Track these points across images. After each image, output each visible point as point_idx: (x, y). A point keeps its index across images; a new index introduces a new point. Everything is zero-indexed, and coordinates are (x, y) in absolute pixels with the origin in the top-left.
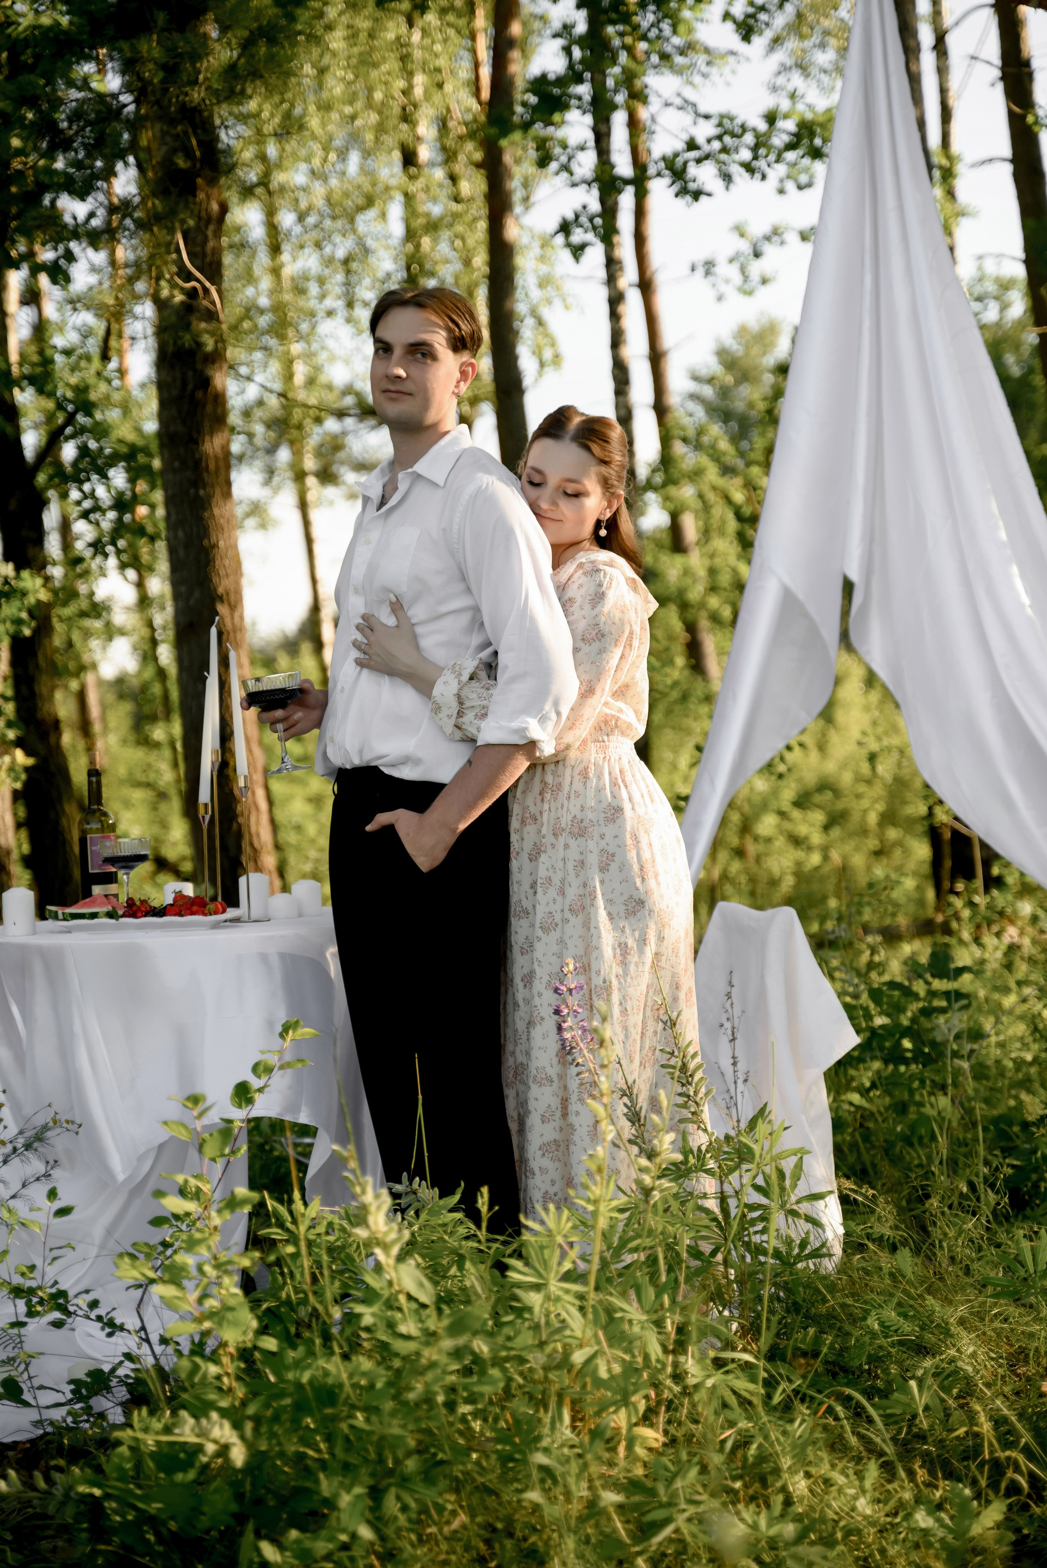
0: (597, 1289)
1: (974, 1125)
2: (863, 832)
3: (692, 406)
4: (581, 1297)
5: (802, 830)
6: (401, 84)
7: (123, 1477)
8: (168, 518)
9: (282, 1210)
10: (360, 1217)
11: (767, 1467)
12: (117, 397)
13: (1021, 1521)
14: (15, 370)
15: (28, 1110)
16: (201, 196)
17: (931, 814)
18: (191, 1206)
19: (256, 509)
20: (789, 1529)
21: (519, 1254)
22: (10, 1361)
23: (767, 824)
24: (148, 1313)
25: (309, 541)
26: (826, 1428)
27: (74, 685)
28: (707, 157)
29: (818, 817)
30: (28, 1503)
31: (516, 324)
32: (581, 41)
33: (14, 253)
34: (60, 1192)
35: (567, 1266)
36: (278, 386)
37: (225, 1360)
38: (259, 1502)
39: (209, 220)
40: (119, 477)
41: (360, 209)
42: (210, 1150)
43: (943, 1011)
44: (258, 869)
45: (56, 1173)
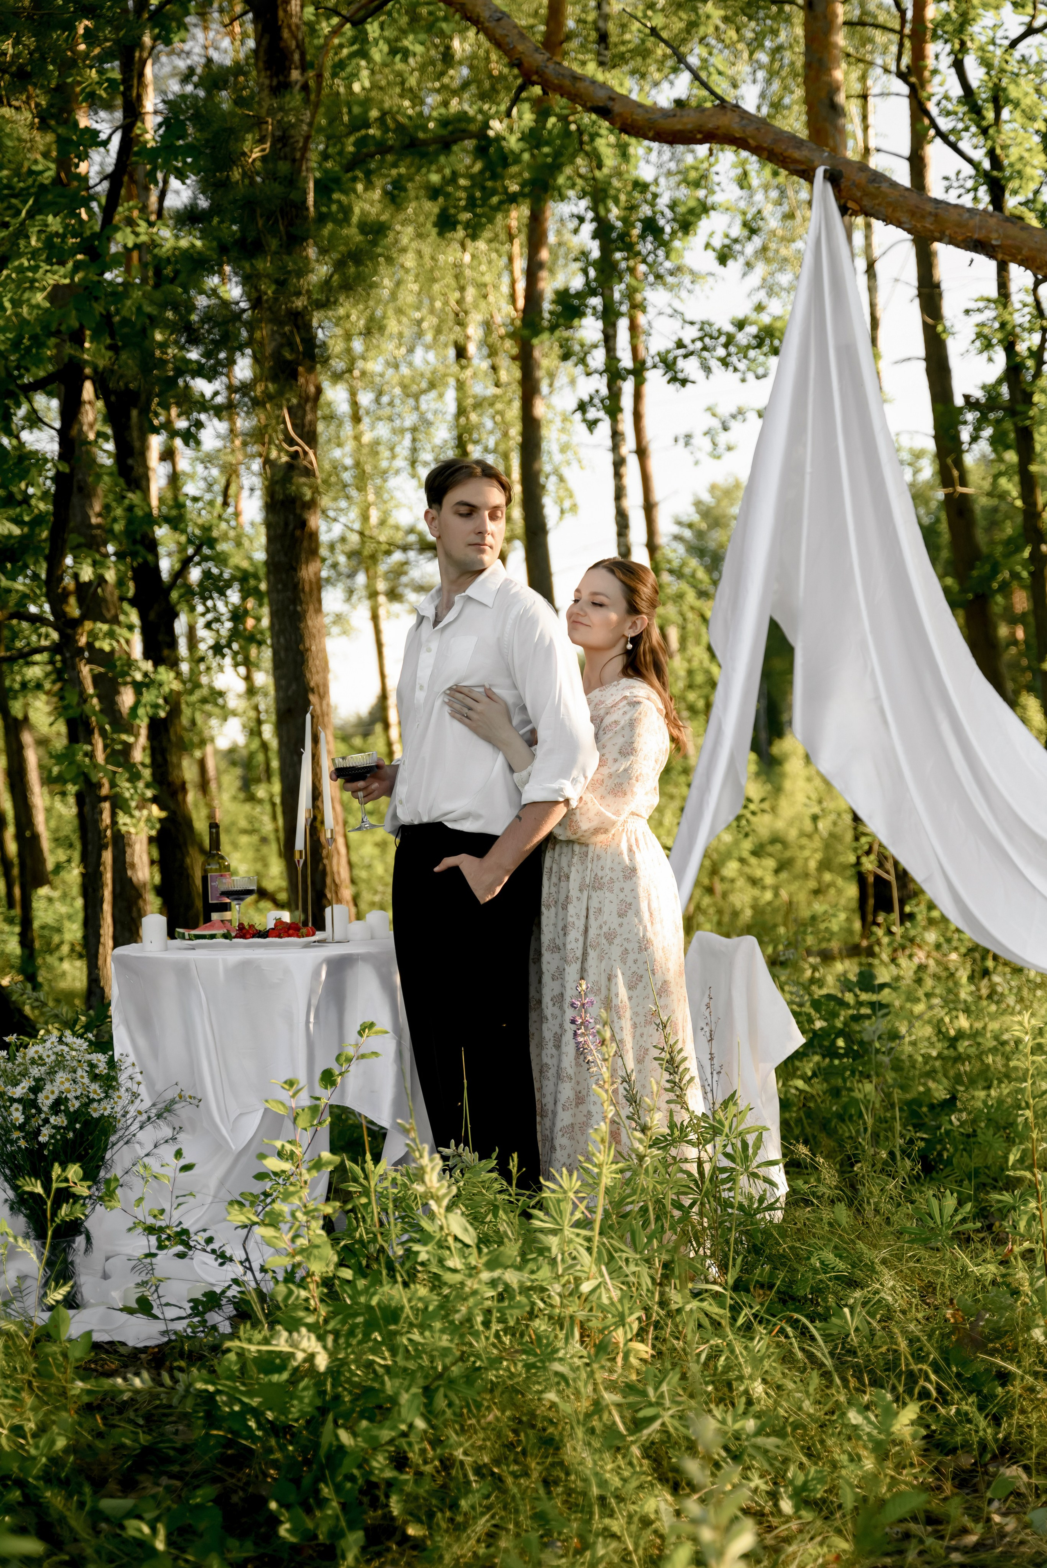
0: (601, 1234)
1: (893, 1106)
2: (806, 875)
3: (674, 545)
4: (589, 1239)
5: (758, 873)
6: (457, 295)
7: (231, 1377)
8: (271, 628)
9: (357, 1169)
10: (419, 1176)
11: (732, 1375)
12: (232, 534)
13: (930, 1419)
14: (155, 512)
15: (160, 1087)
16: (301, 380)
17: (858, 863)
18: (287, 1166)
19: (339, 619)
20: (751, 1425)
21: (540, 1206)
22: (144, 1283)
23: (731, 868)
24: (251, 1245)
25: (379, 645)
26: (778, 1345)
27: (199, 754)
28: (692, 353)
29: (771, 863)
30: (157, 1396)
31: (542, 480)
32: (595, 264)
33: (156, 422)
34: (185, 1152)
35: (578, 1215)
36: (357, 526)
37: (312, 1286)
38: (337, 1398)
39: (307, 399)
40: (234, 596)
41: (424, 392)
42: (302, 1122)
43: (868, 1017)
44: (339, 901)
45: (181, 1137)
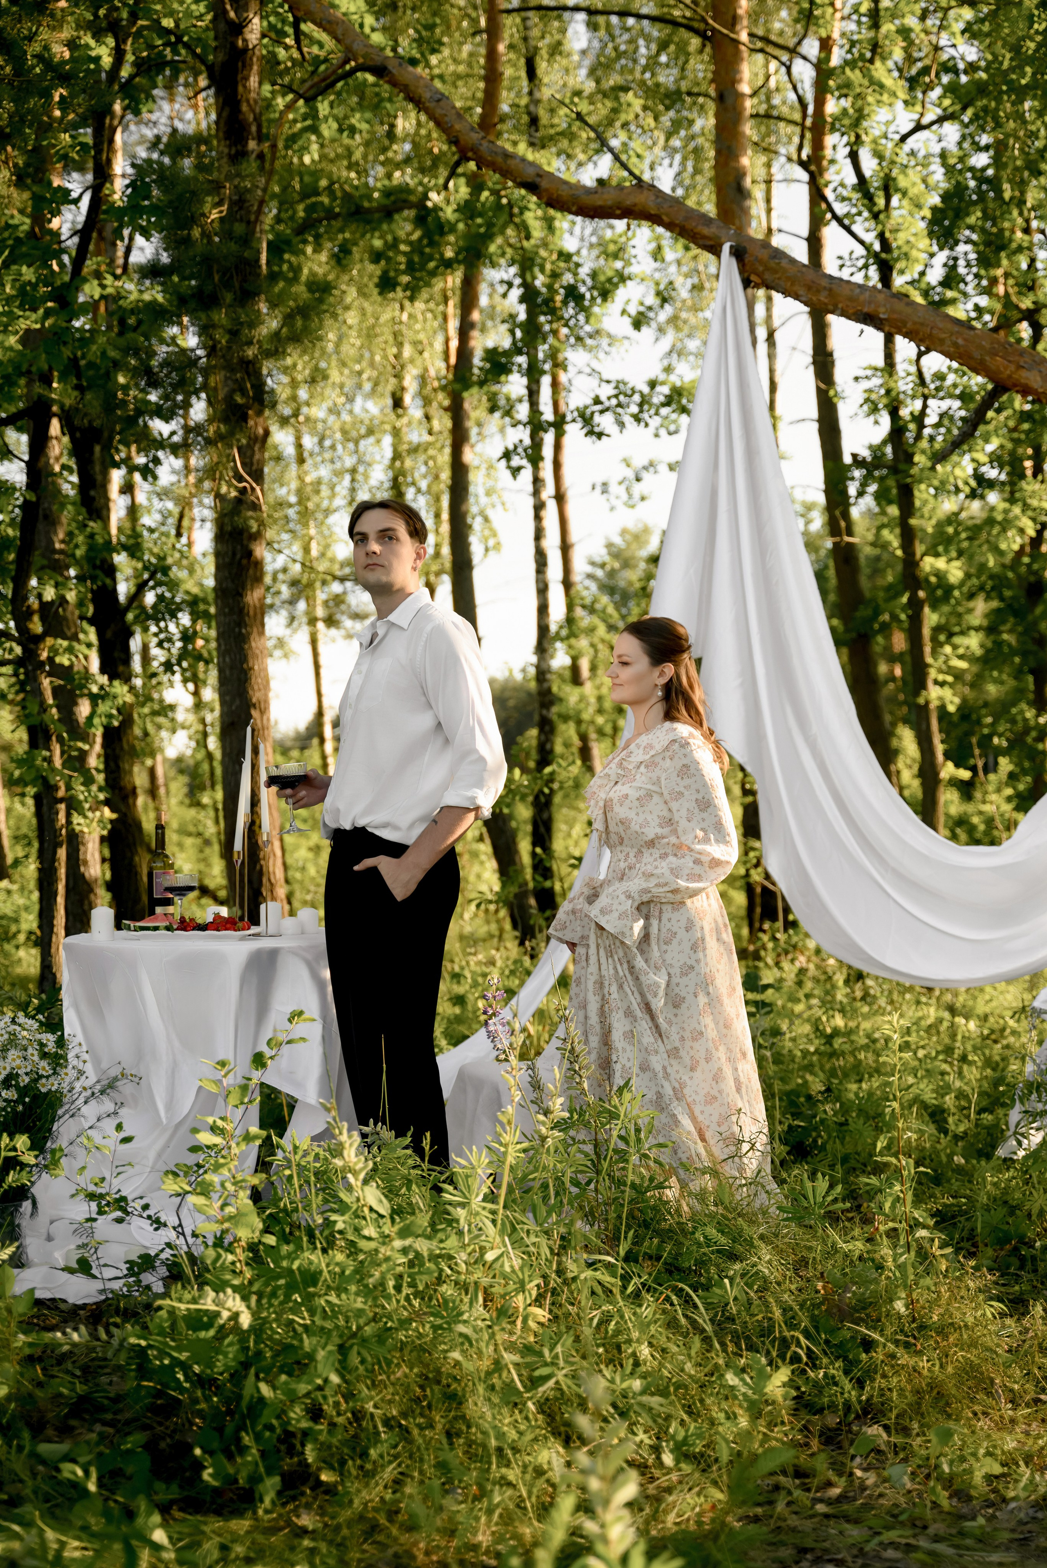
0: (505, 1207)
1: (773, 1096)
3: (588, 583)
4: (494, 1212)
6: (395, 350)
7: (162, 1333)
8: (218, 649)
9: (282, 1144)
10: (338, 1151)
11: (622, 1338)
12: (184, 562)
13: (800, 1382)
14: (114, 540)
15: (104, 1065)
16: (251, 423)
17: (747, 875)
18: (217, 1140)
19: (281, 643)
20: (637, 1384)
21: (450, 1180)
22: (84, 1245)
24: (184, 1213)
26: (664, 1312)
27: (149, 762)
28: (608, 409)
30: (93, 1349)
31: (470, 520)
32: (521, 325)
33: (117, 458)
34: (125, 1125)
35: (485, 1190)
36: (299, 558)
37: (239, 1251)
38: (259, 1354)
39: (256, 440)
40: (185, 619)
41: (363, 437)
42: (233, 1100)
44: (274, 899)
45: (123, 1112)
